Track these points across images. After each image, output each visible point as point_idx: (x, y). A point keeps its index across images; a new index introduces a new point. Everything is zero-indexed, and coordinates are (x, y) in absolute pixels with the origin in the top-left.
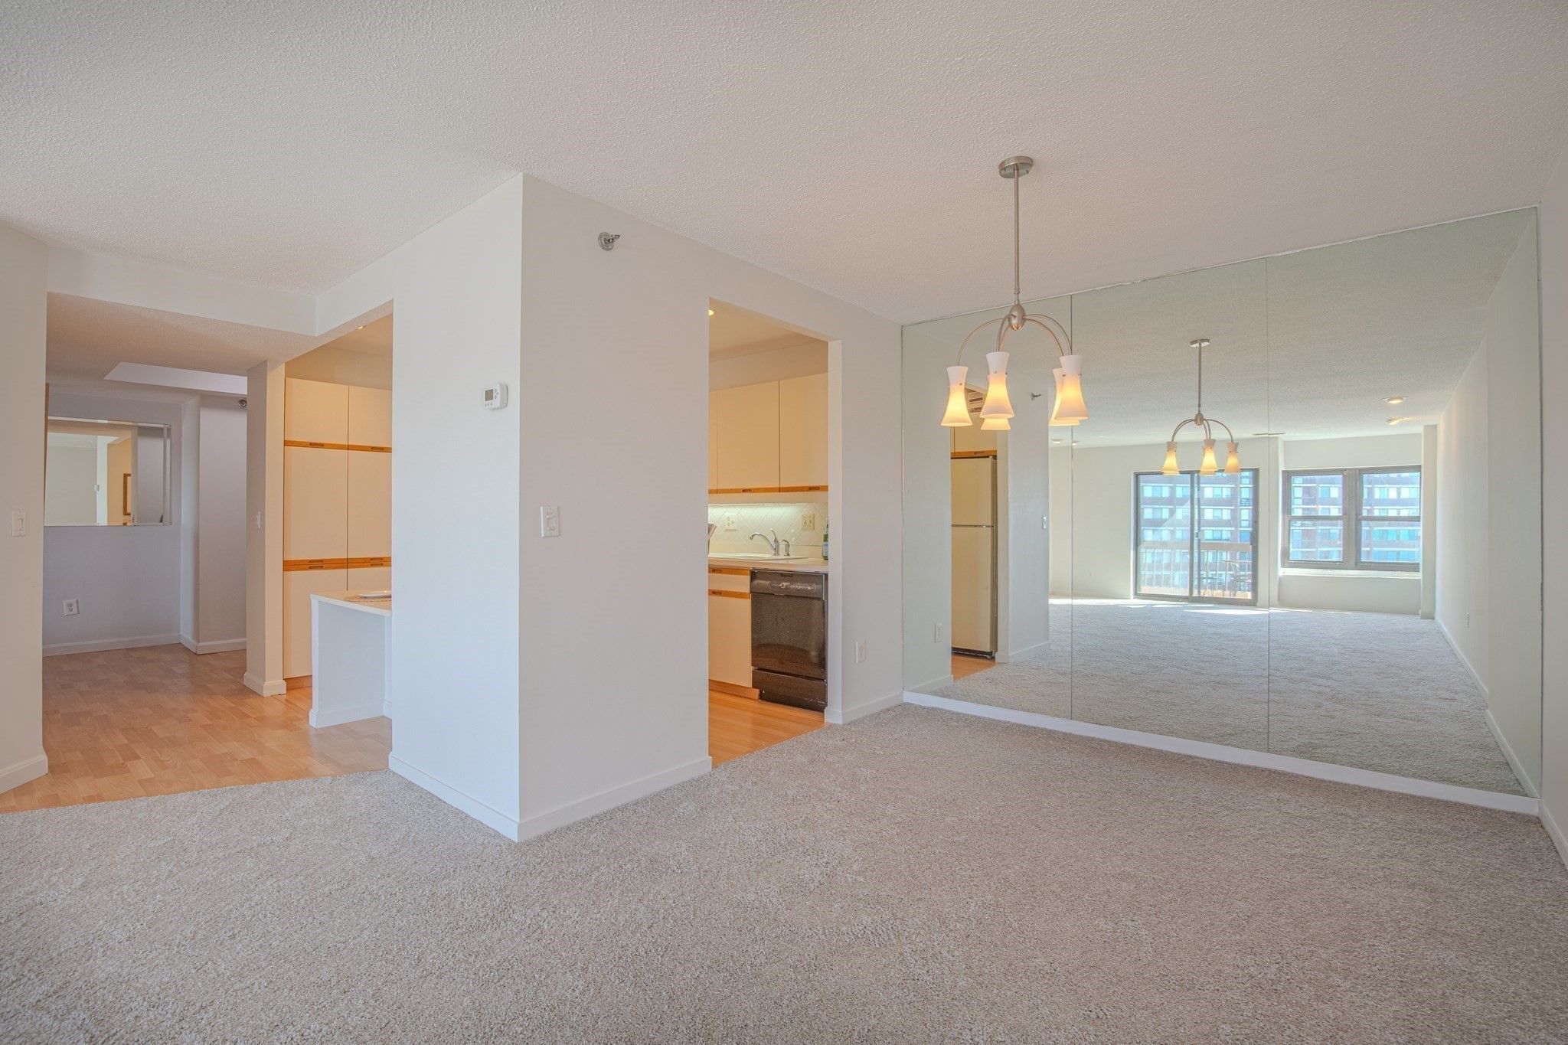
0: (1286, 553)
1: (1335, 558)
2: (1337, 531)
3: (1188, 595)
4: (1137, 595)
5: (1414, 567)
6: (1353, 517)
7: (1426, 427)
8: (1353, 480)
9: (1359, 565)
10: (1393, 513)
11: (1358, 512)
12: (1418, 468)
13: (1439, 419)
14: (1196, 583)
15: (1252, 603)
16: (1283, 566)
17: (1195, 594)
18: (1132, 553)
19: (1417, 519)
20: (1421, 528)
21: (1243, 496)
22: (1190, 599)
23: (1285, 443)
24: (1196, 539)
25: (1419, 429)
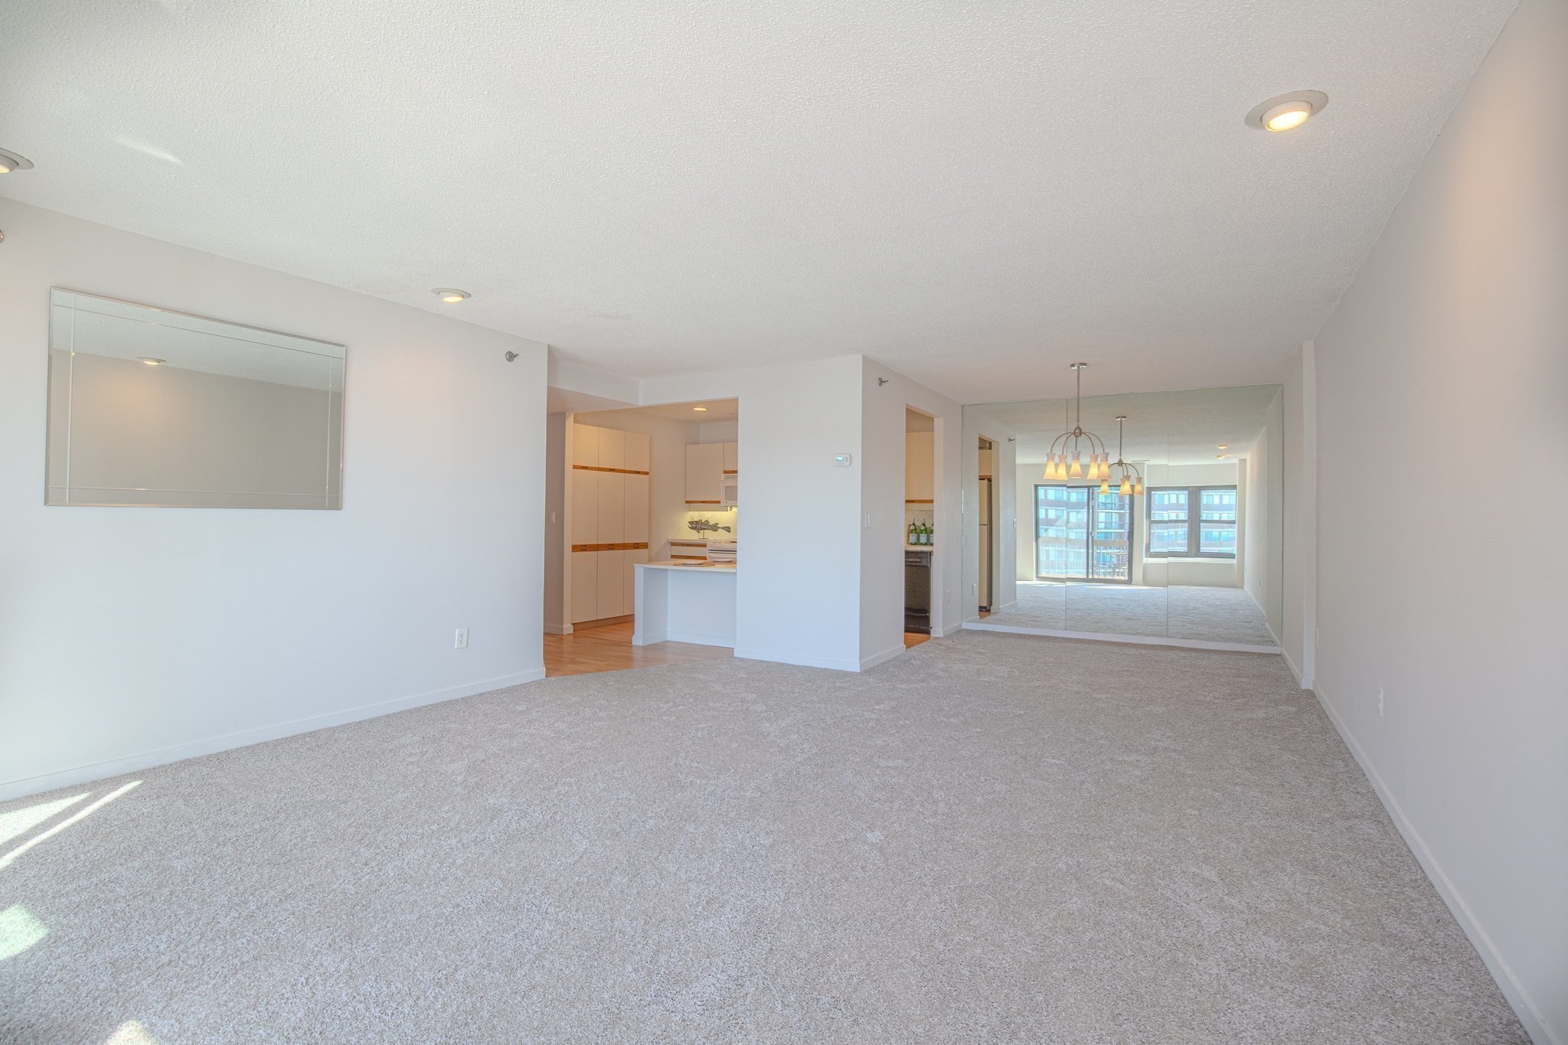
0: (1148, 547)
1: (1184, 549)
2: (1182, 533)
3: (1085, 577)
4: (1039, 578)
5: (1232, 556)
6: (1194, 521)
7: (1240, 460)
8: (1194, 493)
9: (1199, 554)
10: (1216, 517)
11: (1198, 515)
12: (1234, 487)
13: (1248, 456)
14: (1090, 570)
15: (1129, 582)
16: (1146, 557)
17: (1090, 577)
18: (1034, 543)
19: (1233, 522)
20: (1236, 530)
21: (1100, 501)
22: (1087, 580)
23: (1148, 465)
24: (1090, 537)
25: (1236, 461)
